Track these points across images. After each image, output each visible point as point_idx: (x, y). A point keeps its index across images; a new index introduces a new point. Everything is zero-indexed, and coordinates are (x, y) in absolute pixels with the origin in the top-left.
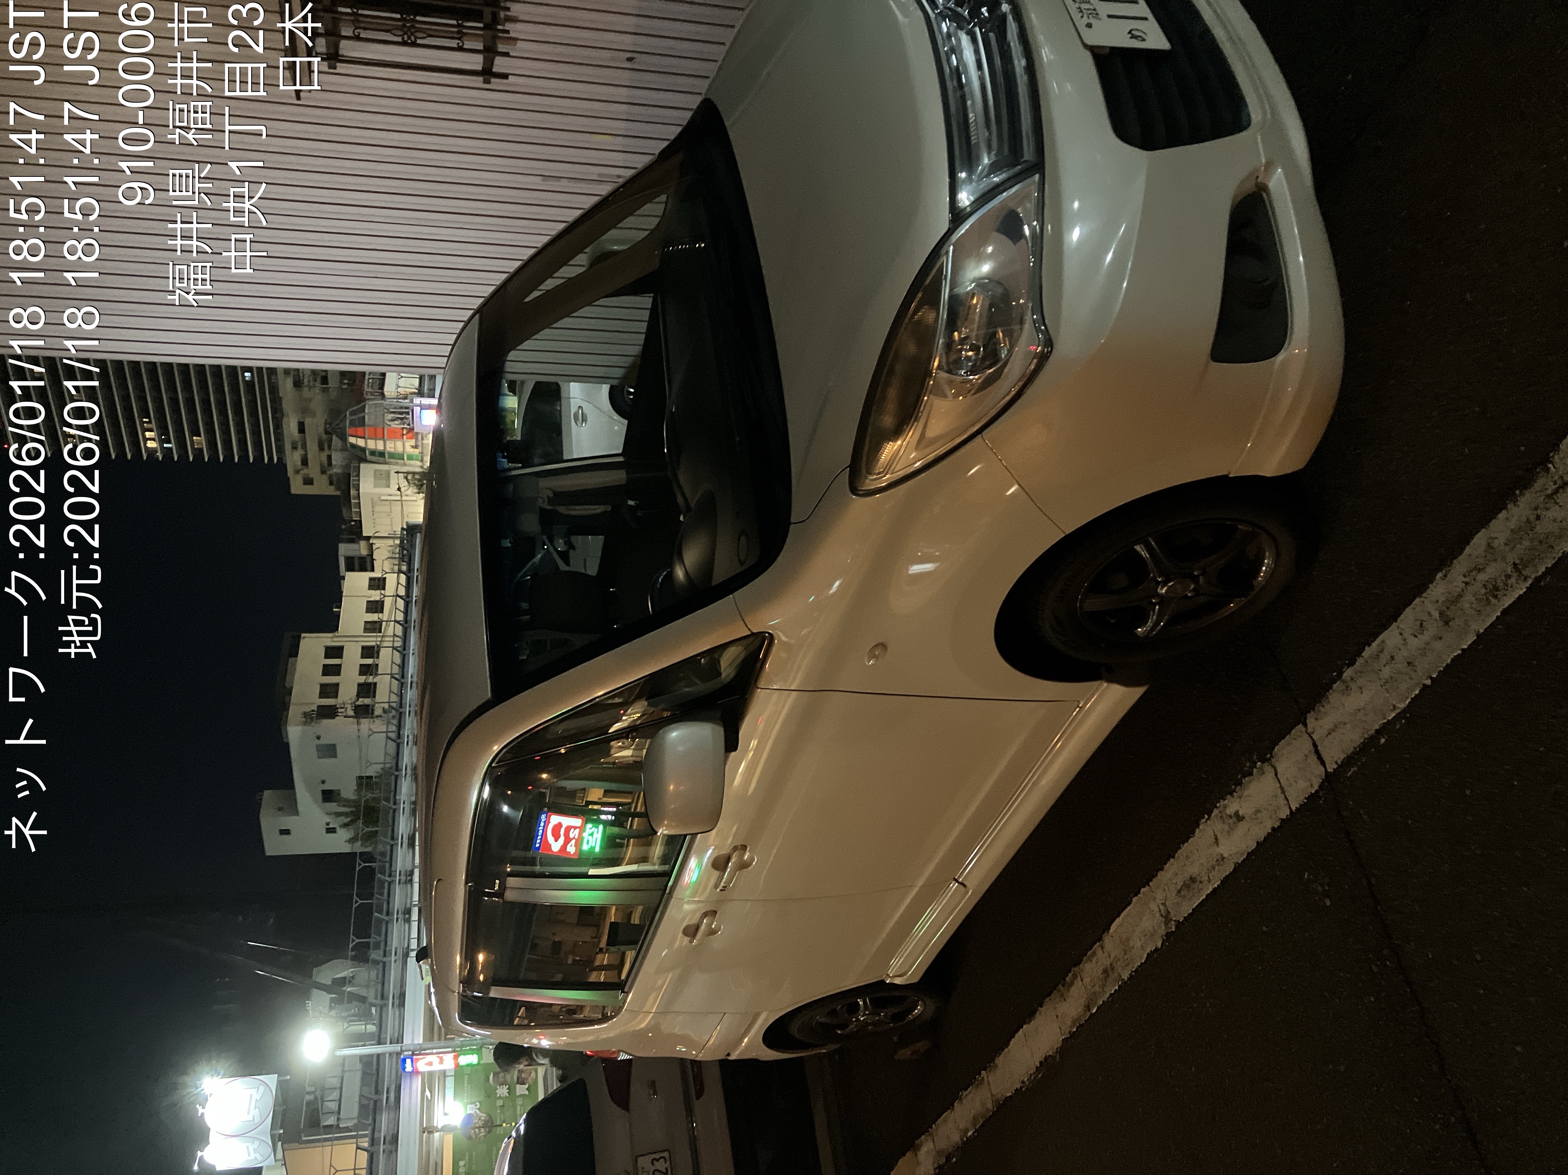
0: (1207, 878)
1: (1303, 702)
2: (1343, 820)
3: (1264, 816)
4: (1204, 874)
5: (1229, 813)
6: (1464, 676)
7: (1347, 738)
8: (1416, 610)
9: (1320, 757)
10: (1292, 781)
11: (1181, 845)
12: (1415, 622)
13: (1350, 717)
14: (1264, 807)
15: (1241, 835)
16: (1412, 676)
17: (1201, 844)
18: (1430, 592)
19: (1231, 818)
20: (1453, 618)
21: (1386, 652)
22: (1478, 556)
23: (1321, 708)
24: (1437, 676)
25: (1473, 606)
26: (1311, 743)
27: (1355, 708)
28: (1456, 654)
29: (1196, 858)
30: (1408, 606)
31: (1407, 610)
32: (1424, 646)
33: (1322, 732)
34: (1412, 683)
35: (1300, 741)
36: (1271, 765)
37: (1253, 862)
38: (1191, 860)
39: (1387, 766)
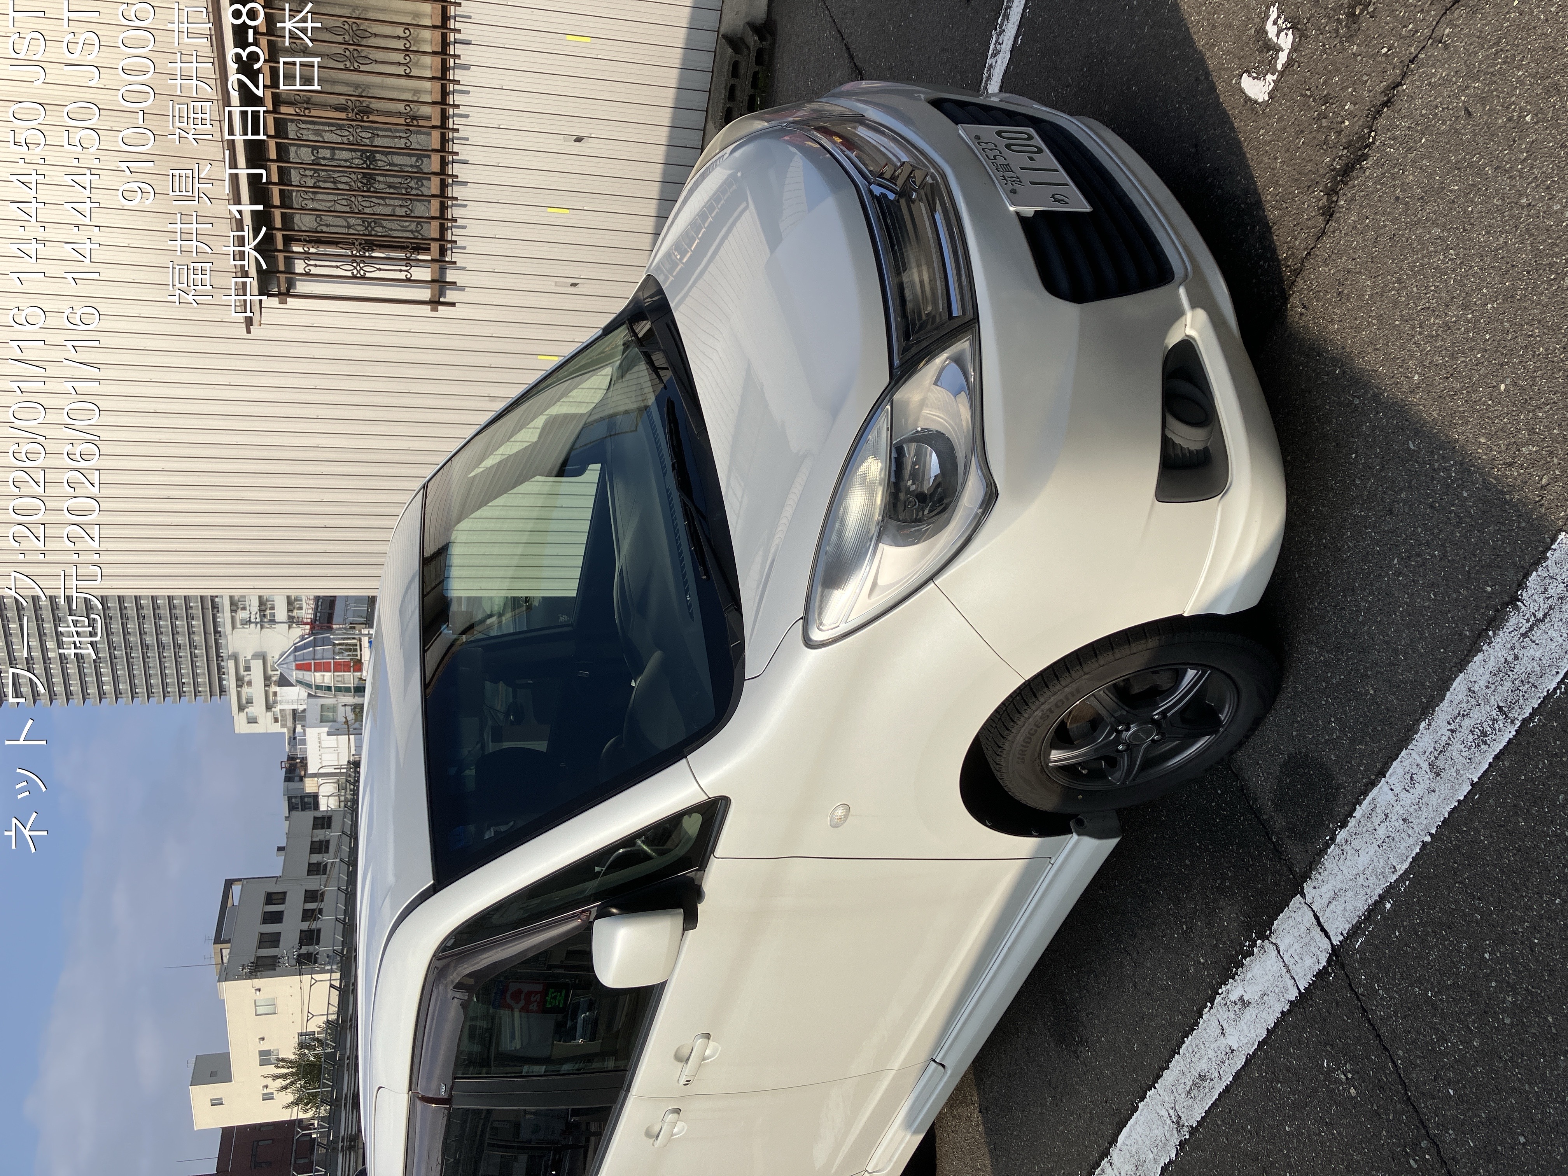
0: (1216, 1075)
1: (1298, 870)
2: (1358, 998)
3: (1271, 999)
4: (1214, 1070)
5: (1233, 1000)
6: (1465, 829)
7: (1349, 907)
8: (1404, 764)
9: (1323, 930)
10: (1296, 958)
11: (1185, 1039)
12: (1405, 776)
13: (1350, 883)
14: (1271, 989)
15: (1249, 1023)
16: (1410, 833)
17: (1206, 1036)
18: (1416, 743)
19: (1236, 1004)
20: (1444, 769)
21: (1378, 810)
22: (1461, 702)
23: (1317, 875)
24: (1436, 831)
25: (1462, 754)
26: (1311, 914)
27: (1354, 872)
28: (1453, 807)
29: (1203, 1052)
30: (1395, 760)
31: (1394, 763)
32: (1417, 800)
33: (1322, 902)
34: (1411, 841)
35: (1300, 914)
36: (1272, 943)
37: (1266, 1052)
38: (1198, 1054)
39: (1397, 934)
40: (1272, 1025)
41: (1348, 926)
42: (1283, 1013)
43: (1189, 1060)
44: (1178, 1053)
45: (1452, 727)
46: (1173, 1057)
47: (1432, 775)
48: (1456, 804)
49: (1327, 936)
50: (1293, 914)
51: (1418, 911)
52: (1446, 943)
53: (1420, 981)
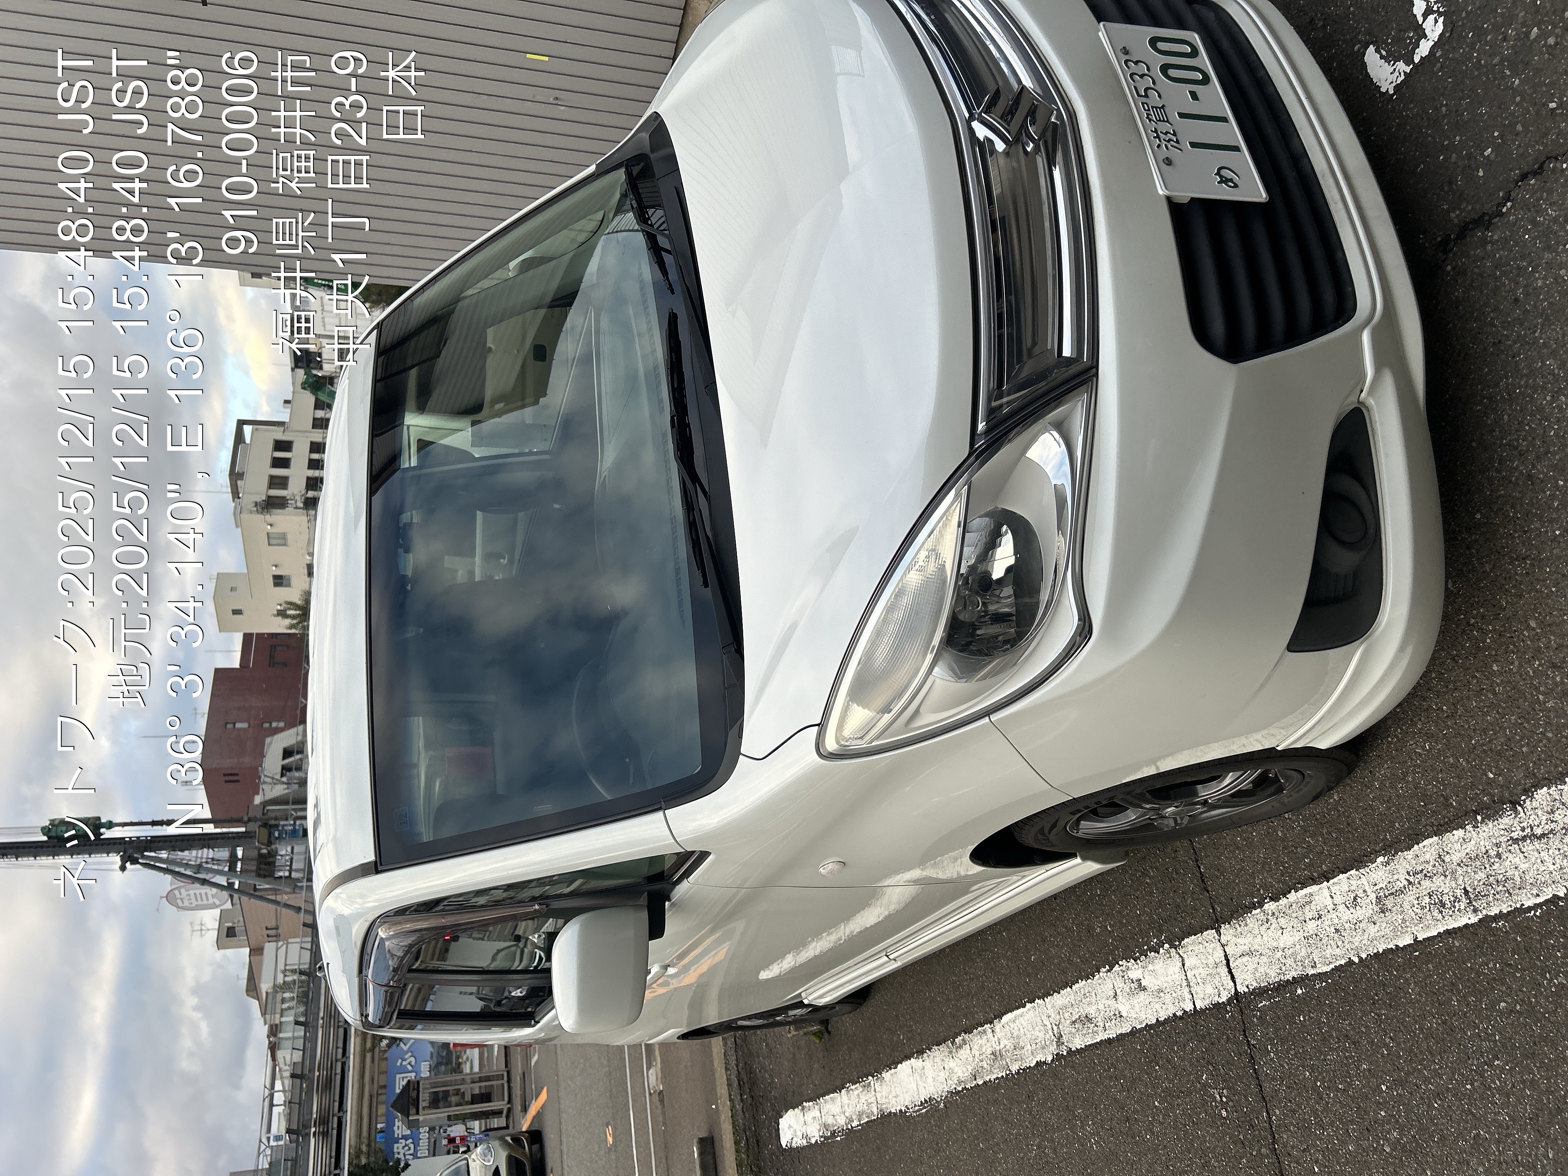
0: (1102, 1026)
1: (1219, 910)
2: (1249, 1045)
3: (1168, 999)
4: (1100, 1020)
5: (1131, 977)
6: (1395, 973)
7: (1262, 970)
8: (1350, 882)
9: (1230, 972)
10: (1199, 981)
11: (1080, 981)
12: (1349, 893)
13: (1268, 951)
14: (1169, 990)
15: (1142, 1004)
16: (1339, 944)
17: (1100, 991)
18: (1368, 871)
19: (1133, 982)
20: (1390, 910)
21: (1313, 908)
22: (1428, 862)
23: (1237, 926)
24: (1366, 958)
25: (1414, 909)
26: (1223, 954)
27: (1275, 944)
28: (1389, 947)
29: (1094, 1001)
30: (1343, 873)
31: (1341, 876)
32: (1355, 921)
33: (1236, 950)
34: (1338, 951)
35: (1211, 946)
36: (1179, 954)
37: (1152, 1036)
38: (1088, 999)
39: (1302, 1019)
40: (1163, 1019)
41: (1255, 984)
42: (1174, 1015)
43: (1079, 999)
44: (1071, 987)
45: (1411, 879)
46: (1066, 988)
47: (1376, 909)
48: (1394, 947)
49: (1233, 978)
50: (1205, 943)
51: (1328, 1013)
52: (1347, 1054)
53: (1312, 1069)
